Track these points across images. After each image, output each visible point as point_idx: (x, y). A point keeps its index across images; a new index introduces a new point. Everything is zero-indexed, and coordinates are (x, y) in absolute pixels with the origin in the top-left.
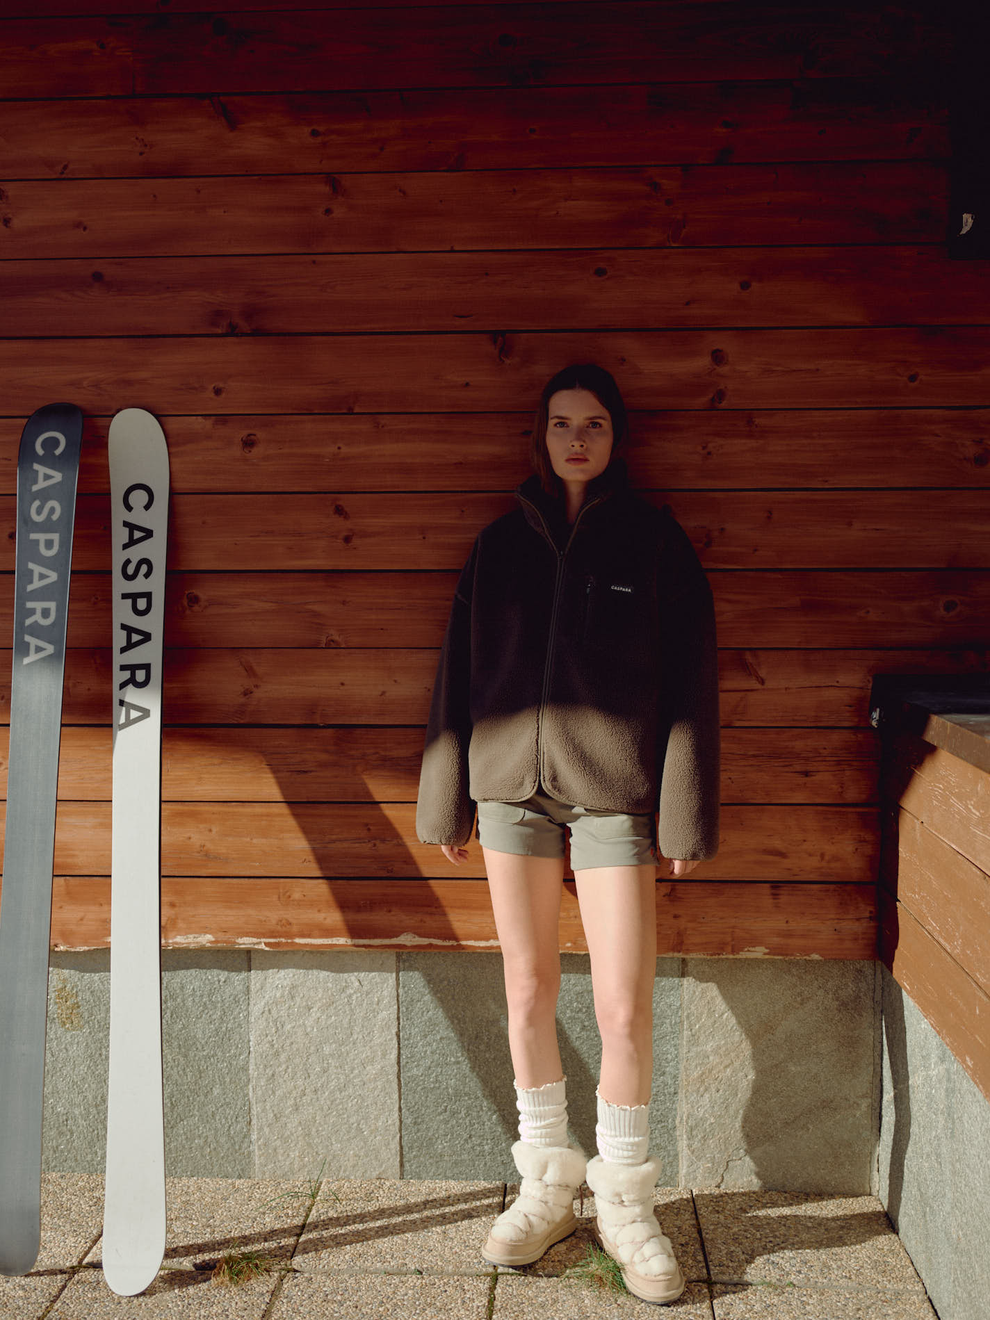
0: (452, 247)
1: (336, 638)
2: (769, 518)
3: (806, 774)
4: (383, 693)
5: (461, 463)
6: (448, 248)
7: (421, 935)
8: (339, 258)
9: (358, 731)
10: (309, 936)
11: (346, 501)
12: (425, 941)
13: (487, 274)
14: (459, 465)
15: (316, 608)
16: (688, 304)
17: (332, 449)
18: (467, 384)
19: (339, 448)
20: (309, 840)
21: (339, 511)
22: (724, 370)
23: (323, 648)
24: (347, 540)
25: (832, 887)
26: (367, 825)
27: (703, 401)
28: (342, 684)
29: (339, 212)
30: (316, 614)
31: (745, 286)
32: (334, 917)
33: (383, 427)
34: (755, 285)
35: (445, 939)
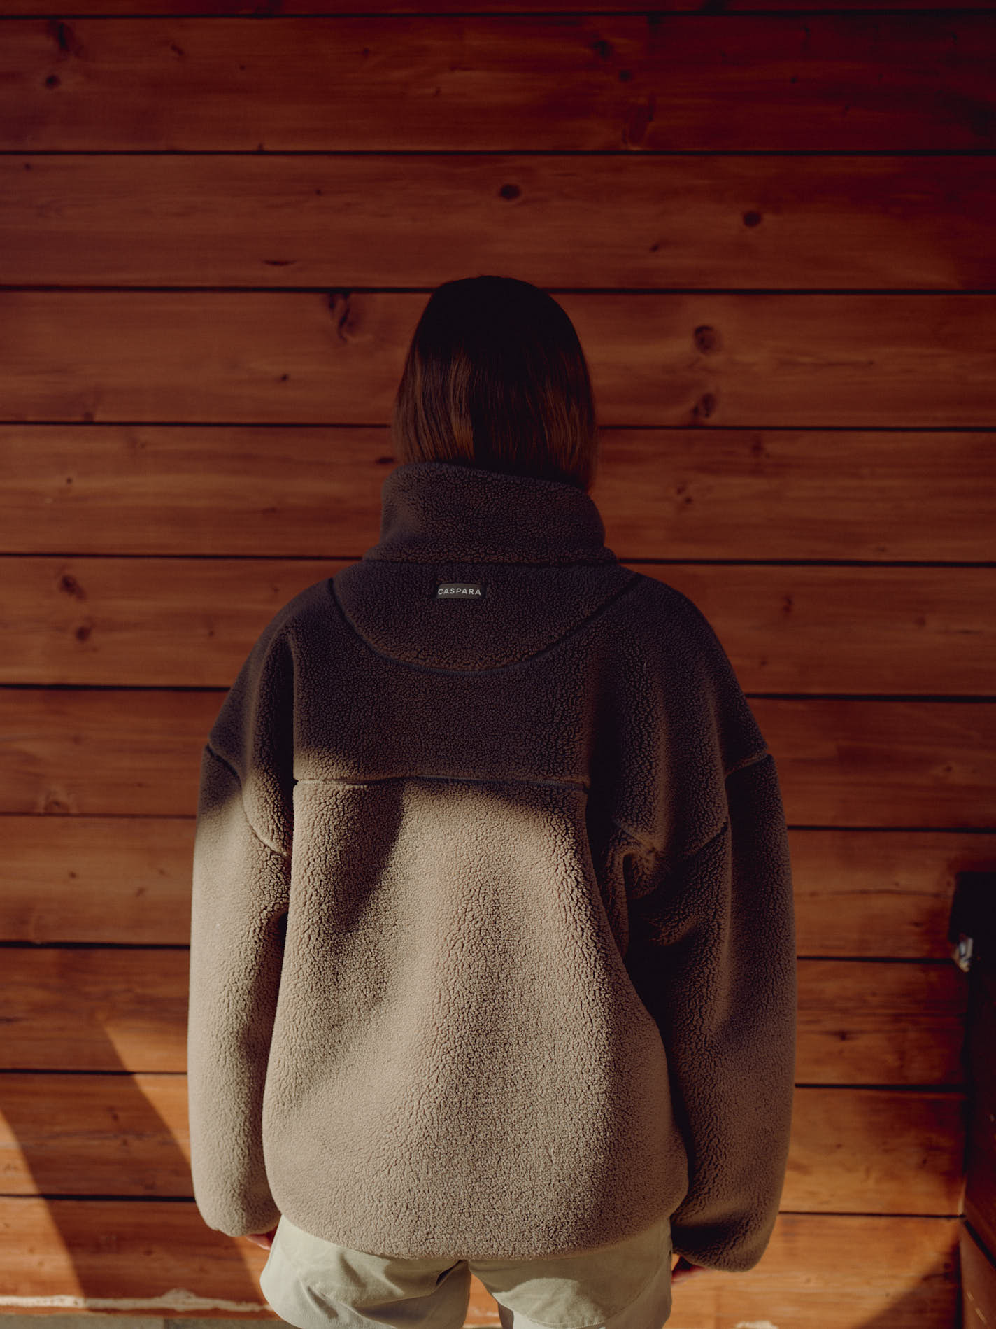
0: (261, 146)
1: (62, 797)
2: (787, 609)
3: (843, 1035)
4: (141, 891)
5: (273, 510)
6: (253, 147)
7: (200, 1294)
8: (69, 160)
9: (99, 954)
10: (14, 1292)
11: (81, 570)
12: (206, 1304)
13: (319, 192)
14: (270, 512)
15: (30, 747)
16: (655, 248)
17: (57, 482)
18: (285, 378)
19: (69, 481)
20: (18, 1134)
21: (69, 585)
22: (715, 360)
23: (39, 815)
24: (82, 634)
25: (882, 1222)
26: (111, 1109)
27: (676, 413)
28: (73, 875)
29: (69, 84)
30: (30, 759)
31: (752, 219)
32: (57, 1262)
33: (143, 446)
34: (769, 219)
35: (239, 1299)
